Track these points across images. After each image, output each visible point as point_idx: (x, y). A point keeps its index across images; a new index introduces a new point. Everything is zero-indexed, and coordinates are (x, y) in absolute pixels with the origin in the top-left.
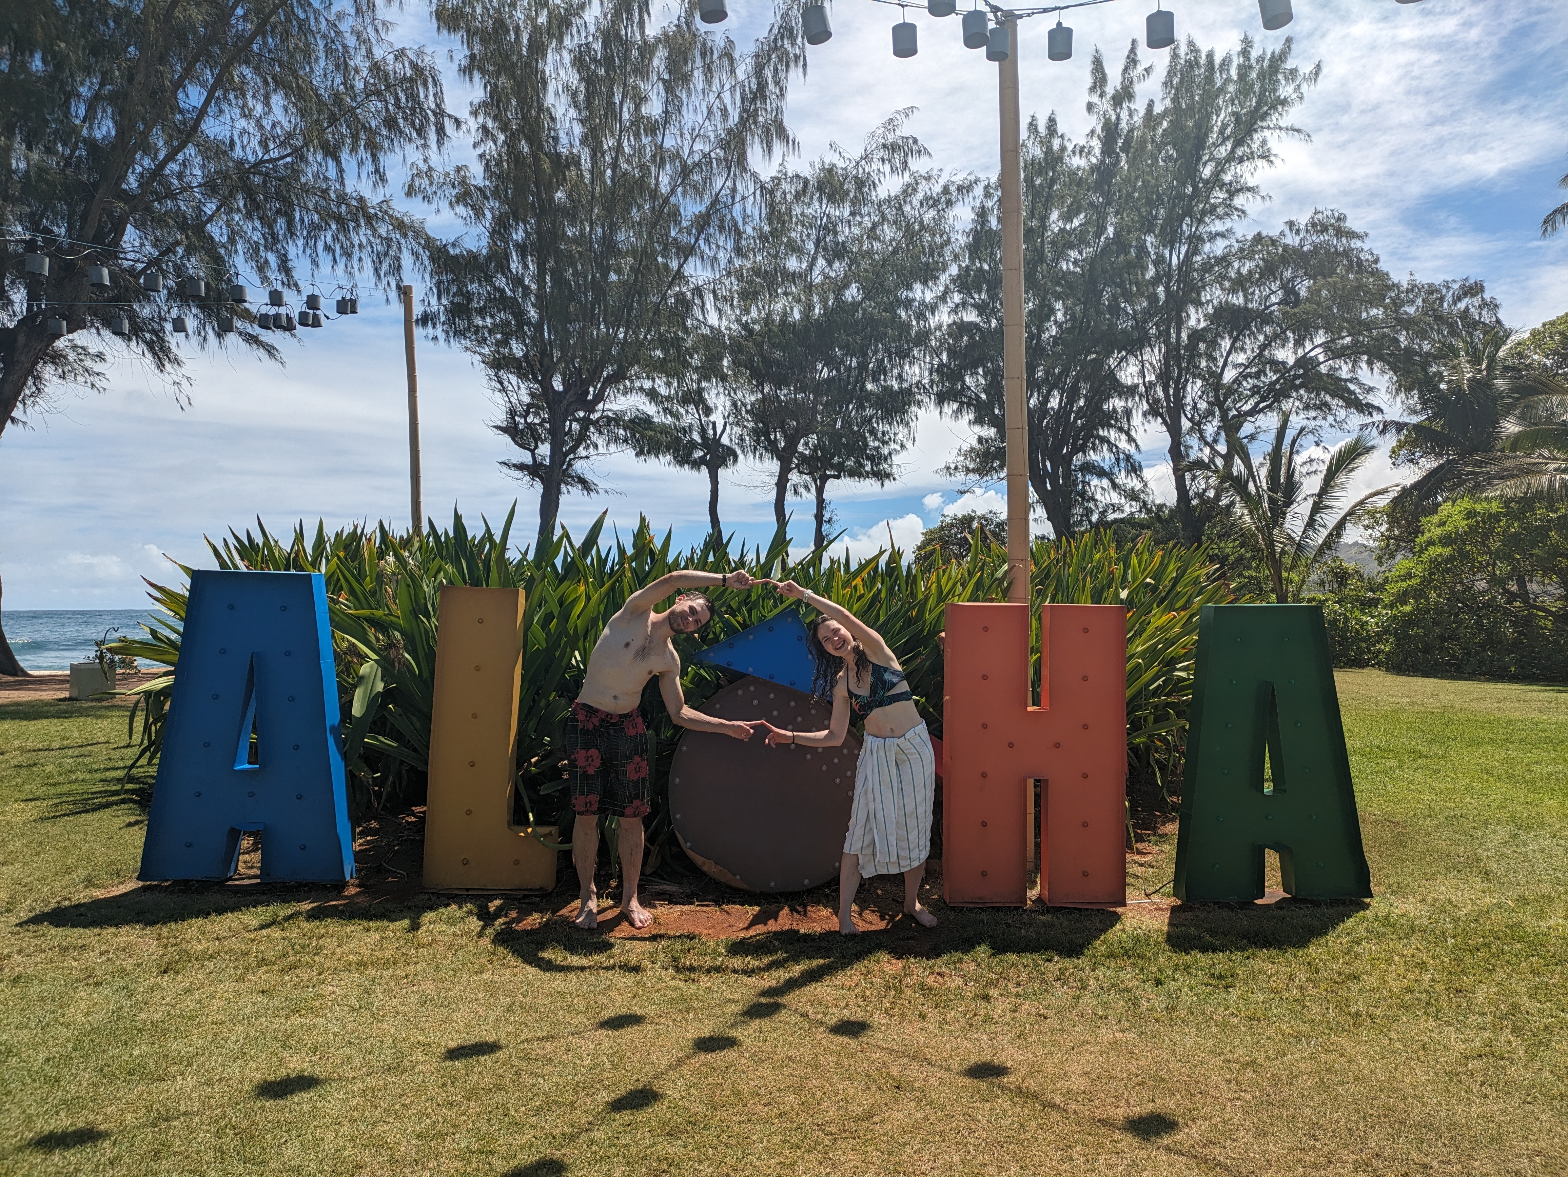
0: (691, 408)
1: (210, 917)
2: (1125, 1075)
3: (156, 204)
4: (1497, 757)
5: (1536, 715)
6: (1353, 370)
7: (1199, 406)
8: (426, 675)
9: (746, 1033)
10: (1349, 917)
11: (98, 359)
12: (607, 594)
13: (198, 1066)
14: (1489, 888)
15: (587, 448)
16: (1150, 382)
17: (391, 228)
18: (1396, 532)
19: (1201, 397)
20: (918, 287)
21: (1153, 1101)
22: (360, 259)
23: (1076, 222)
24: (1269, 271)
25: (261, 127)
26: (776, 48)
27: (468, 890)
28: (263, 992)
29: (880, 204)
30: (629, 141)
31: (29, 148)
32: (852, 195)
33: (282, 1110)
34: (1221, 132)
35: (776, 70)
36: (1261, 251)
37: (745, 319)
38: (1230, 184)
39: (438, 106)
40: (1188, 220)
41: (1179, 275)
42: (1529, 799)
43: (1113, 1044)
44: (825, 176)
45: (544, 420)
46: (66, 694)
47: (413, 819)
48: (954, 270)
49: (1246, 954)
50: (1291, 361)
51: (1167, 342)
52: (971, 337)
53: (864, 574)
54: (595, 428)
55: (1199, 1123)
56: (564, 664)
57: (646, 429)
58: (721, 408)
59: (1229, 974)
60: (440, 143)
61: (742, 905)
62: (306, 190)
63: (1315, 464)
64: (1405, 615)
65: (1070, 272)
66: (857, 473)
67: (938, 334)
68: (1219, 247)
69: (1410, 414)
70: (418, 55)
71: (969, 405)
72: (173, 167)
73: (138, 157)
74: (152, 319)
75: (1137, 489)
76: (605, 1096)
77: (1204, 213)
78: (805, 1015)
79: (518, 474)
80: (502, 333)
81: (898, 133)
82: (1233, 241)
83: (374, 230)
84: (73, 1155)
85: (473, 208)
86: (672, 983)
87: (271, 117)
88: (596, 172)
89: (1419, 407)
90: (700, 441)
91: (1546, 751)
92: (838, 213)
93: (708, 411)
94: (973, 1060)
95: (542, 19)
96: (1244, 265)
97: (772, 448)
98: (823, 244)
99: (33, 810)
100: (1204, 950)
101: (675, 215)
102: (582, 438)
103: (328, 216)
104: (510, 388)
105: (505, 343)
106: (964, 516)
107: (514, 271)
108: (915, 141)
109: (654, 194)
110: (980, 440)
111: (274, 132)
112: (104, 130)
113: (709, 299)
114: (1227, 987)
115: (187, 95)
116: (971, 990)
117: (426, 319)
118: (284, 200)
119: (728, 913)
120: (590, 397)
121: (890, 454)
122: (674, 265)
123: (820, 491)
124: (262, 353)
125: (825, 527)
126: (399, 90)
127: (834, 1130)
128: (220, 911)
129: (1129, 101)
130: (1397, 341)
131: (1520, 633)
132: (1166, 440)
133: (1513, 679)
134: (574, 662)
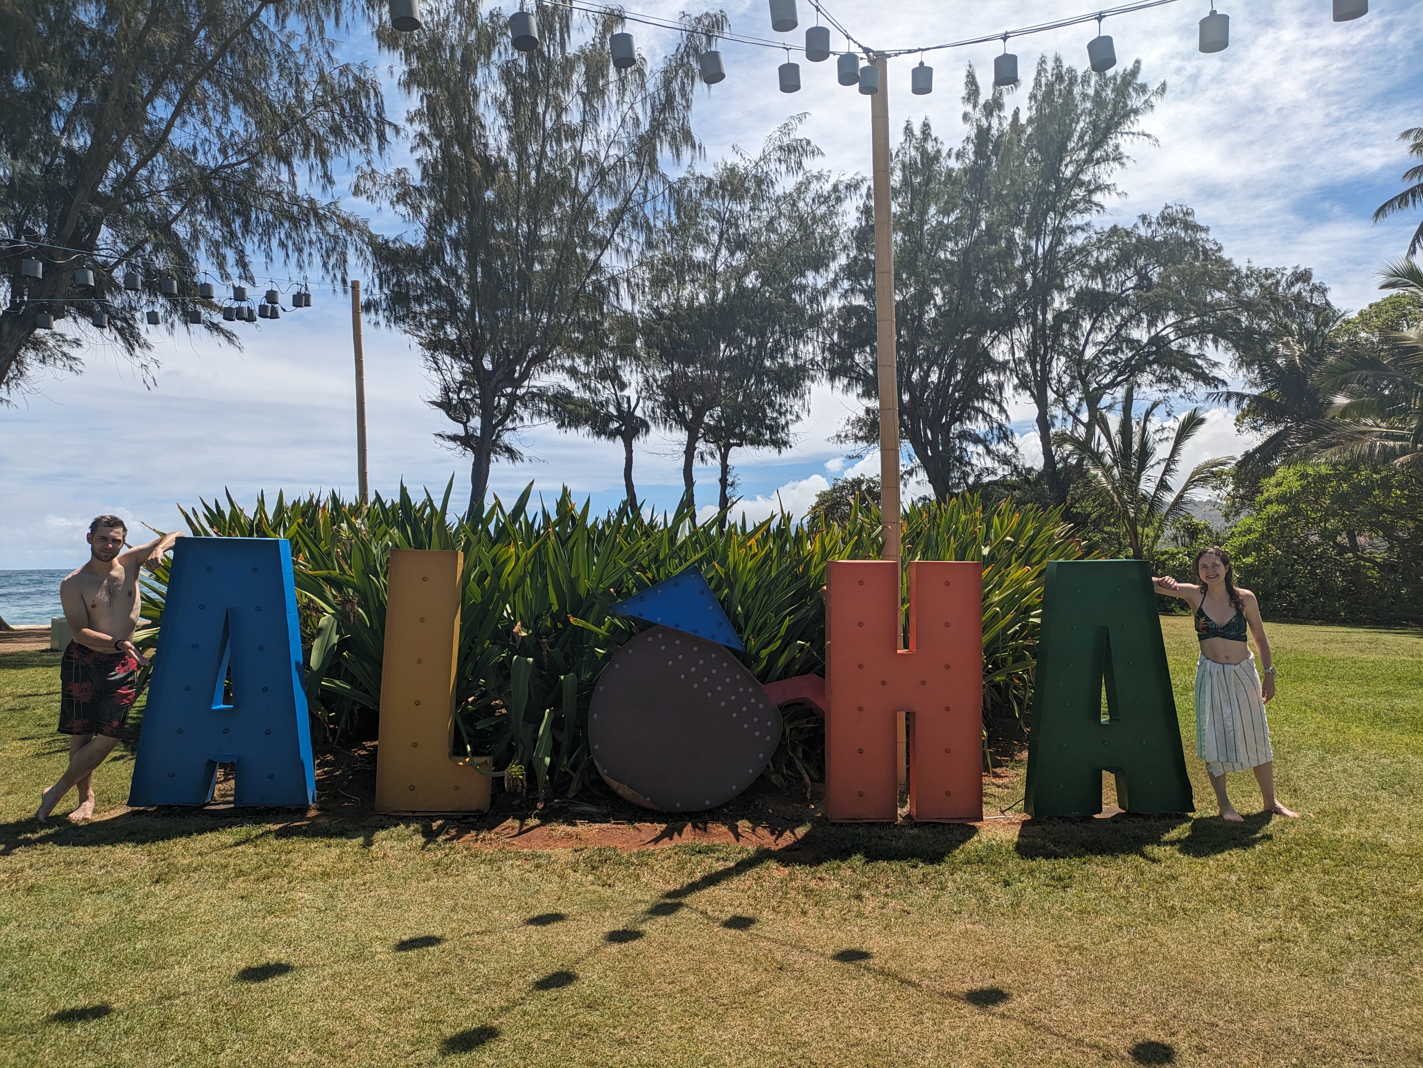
0: (608, 384)
1: (192, 837)
2: (972, 958)
3: (128, 206)
4: (1317, 691)
5: (1356, 655)
6: (1200, 348)
7: (1063, 380)
8: (376, 626)
9: (654, 928)
10: (1173, 828)
11: (75, 345)
12: (534, 555)
13: (192, 957)
14: (1296, 804)
15: (514, 420)
16: (1020, 359)
17: (338, 226)
18: (1241, 491)
19: (1065, 372)
20: (810, 274)
21: (994, 977)
22: (310, 254)
23: (953, 217)
24: (1124, 259)
25: (220, 136)
26: (682, 65)
27: (414, 812)
28: (242, 897)
29: (778, 200)
30: (551, 146)
31: (14, 157)
32: (752, 192)
33: (265, 990)
34: (1081, 138)
35: (683, 83)
36: (1117, 242)
37: (656, 304)
38: (1090, 182)
39: (379, 114)
40: (1052, 214)
41: (1044, 263)
42: (1339, 728)
43: (965, 933)
44: (727, 177)
45: (475, 396)
46: (47, 646)
47: (365, 752)
48: (842, 260)
49: (1083, 860)
50: (1145, 340)
51: (1034, 323)
52: (859, 319)
53: (758, 536)
54: (521, 403)
55: (1030, 994)
56: (497, 615)
57: (567, 403)
58: (634, 384)
59: (1067, 876)
60: (381, 148)
61: (652, 823)
62: (263, 193)
63: (1166, 432)
64: (1247, 566)
65: (947, 260)
66: (756, 441)
67: (829, 316)
68: (1078, 240)
69: (1251, 387)
70: (361, 70)
71: (858, 380)
72: (143, 172)
73: (111, 165)
74: (123, 308)
75: (1009, 454)
76: (534, 977)
77: (1066, 208)
78: (704, 913)
79: (452, 444)
80: (437, 318)
81: (792, 136)
82: (1092, 233)
83: (323, 228)
84: (94, 1027)
85: (413, 207)
86: (591, 888)
87: (230, 127)
88: (522, 175)
89: (1258, 380)
90: (615, 413)
91: (1360, 685)
92: (739, 209)
93: (623, 386)
94: (845, 947)
95: (472, 37)
96: (1102, 254)
97: (681, 421)
98: (726, 236)
99: (30, 748)
100: (1047, 857)
101: (592, 211)
102: (509, 412)
103: (282, 215)
104: (445, 367)
105: (441, 326)
106: (854, 480)
107: (448, 263)
108: (808, 143)
109: (575, 192)
110: (868, 411)
111: (233, 141)
112: (81, 141)
113: (623, 287)
114: (1064, 887)
115: (154, 108)
116: (847, 891)
117: (369, 306)
118: (240, 201)
119: (640, 831)
120: (517, 375)
121: (787, 423)
122: (591, 256)
123: (724, 457)
124: (222, 339)
125: (729, 490)
126: (343, 101)
127: (725, 1001)
128: (201, 831)
129: (1000, 110)
130: (1239, 321)
131: (1350, 582)
132: (1033, 411)
133: (1343, 622)
134: (505, 614)
